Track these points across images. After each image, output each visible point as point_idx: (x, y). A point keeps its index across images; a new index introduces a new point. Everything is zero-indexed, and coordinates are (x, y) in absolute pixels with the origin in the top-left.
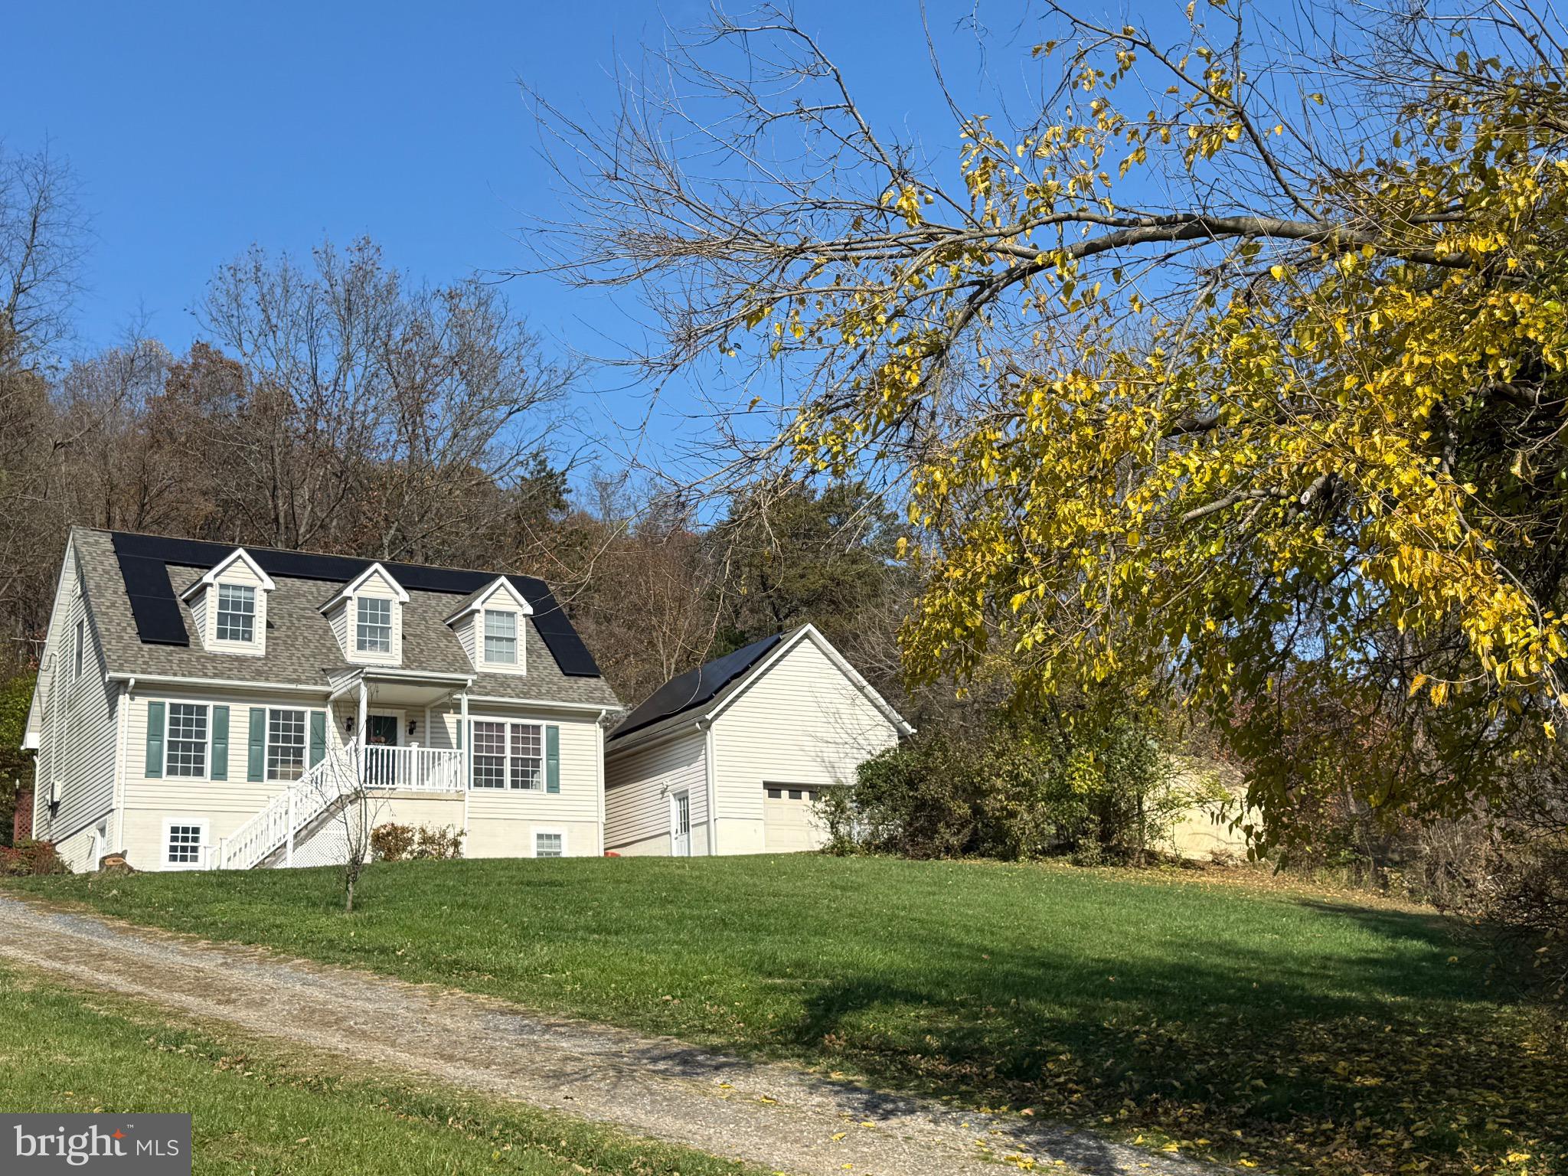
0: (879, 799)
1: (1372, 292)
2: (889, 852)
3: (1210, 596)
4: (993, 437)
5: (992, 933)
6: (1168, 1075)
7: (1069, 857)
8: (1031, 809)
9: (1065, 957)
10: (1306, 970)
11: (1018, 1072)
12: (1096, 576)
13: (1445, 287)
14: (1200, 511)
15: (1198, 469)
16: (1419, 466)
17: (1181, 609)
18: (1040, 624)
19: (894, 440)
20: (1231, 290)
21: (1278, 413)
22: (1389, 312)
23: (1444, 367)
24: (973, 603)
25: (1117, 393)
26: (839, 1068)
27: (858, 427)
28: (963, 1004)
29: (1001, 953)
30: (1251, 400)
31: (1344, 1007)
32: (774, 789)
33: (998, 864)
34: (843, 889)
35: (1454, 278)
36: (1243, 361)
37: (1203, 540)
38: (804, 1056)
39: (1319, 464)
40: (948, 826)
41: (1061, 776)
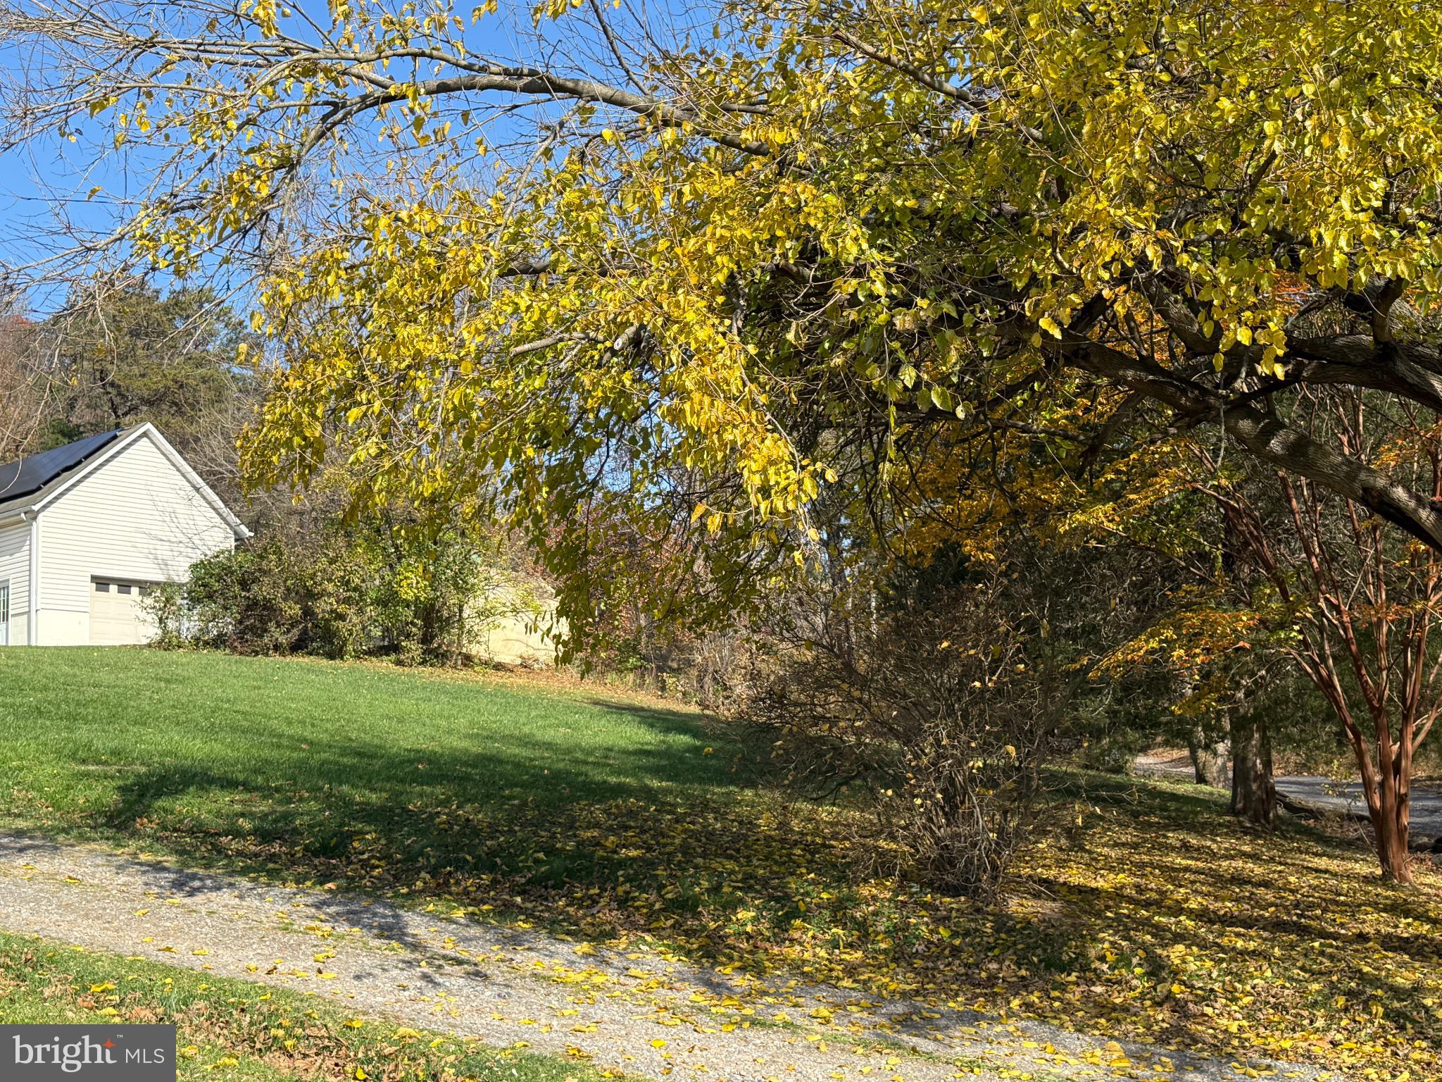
0: (210, 597)
1: (686, 166)
2: (217, 648)
3: (531, 426)
4: (340, 257)
5: (313, 725)
6: (462, 850)
7: (393, 657)
8: (361, 611)
9: (380, 747)
10: (591, 759)
11: (325, 850)
12: (429, 399)
13: (745, 170)
14: (527, 347)
15: (529, 308)
16: (713, 325)
17: (505, 435)
18: (374, 439)
19: (239, 247)
20: (568, 148)
21: (602, 265)
22: (699, 186)
23: (741, 241)
24: (313, 415)
25: (459, 229)
26: (150, 849)
27: (204, 230)
28: (277, 790)
29: (319, 743)
30: (579, 251)
31: (620, 790)
32: (102, 583)
33: (325, 662)
34: (168, 681)
35: (754, 163)
36: (574, 214)
37: (529, 374)
38: (113, 838)
39: (631, 315)
40: (278, 626)
41: (390, 583)
